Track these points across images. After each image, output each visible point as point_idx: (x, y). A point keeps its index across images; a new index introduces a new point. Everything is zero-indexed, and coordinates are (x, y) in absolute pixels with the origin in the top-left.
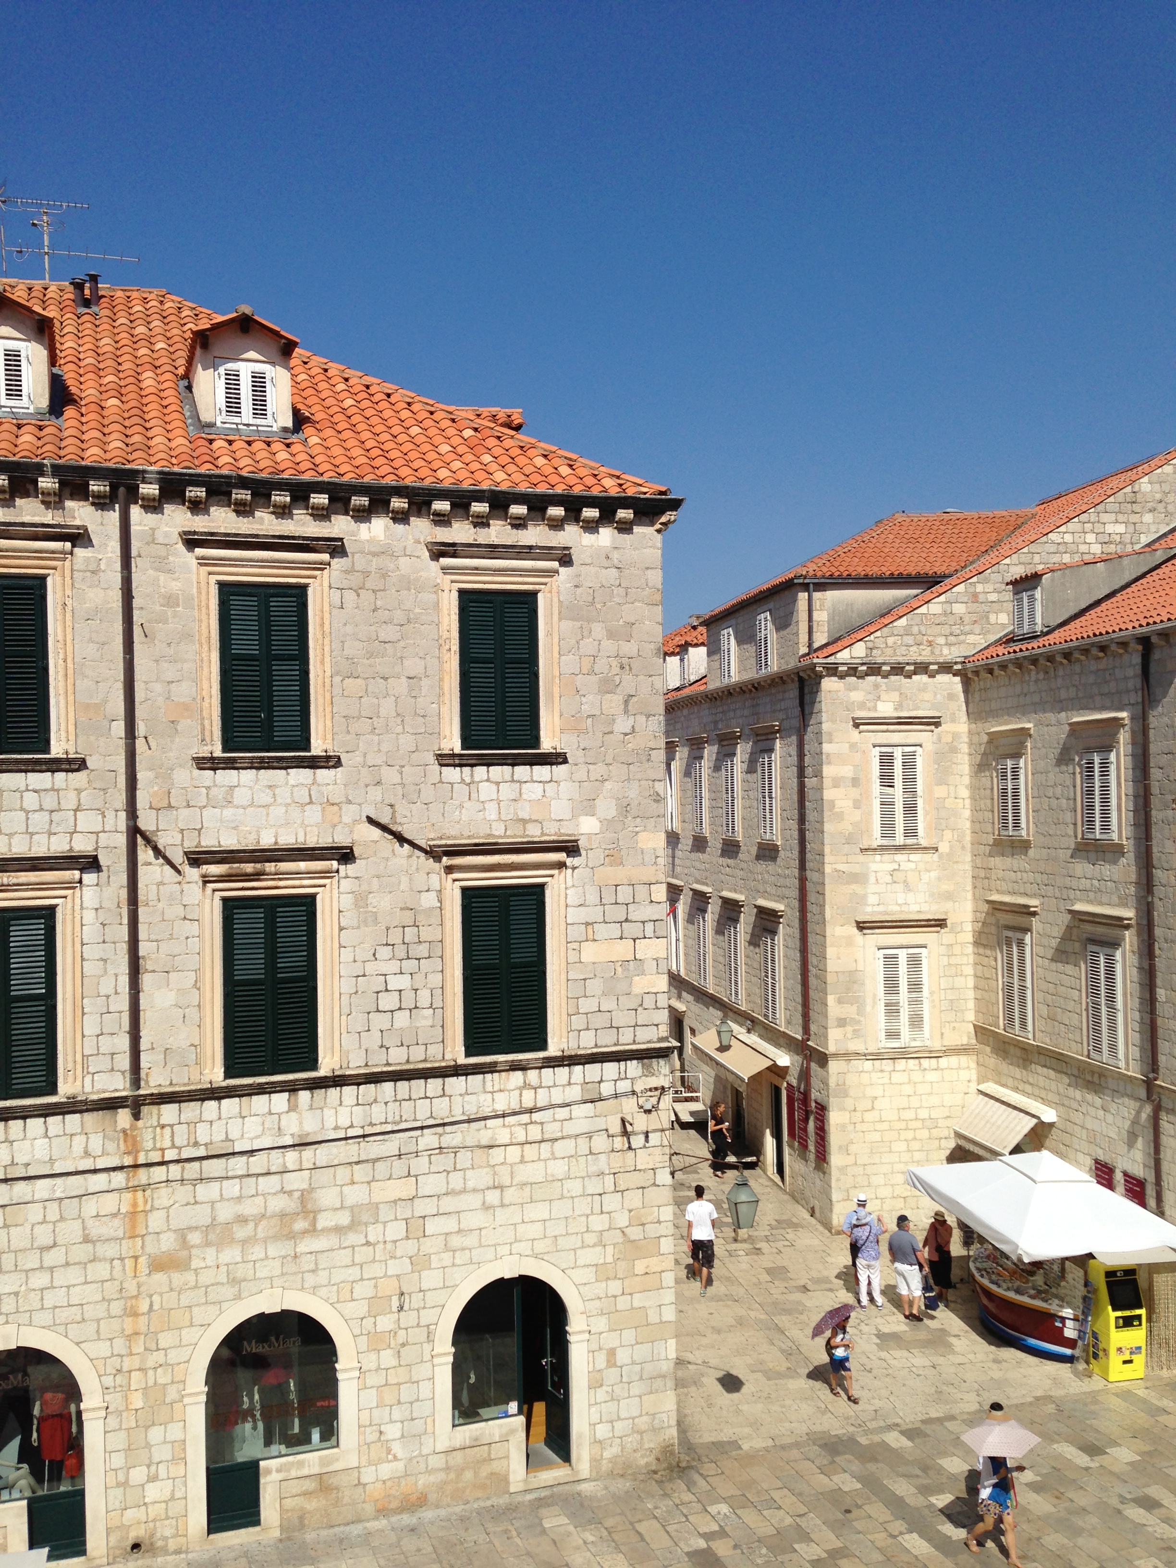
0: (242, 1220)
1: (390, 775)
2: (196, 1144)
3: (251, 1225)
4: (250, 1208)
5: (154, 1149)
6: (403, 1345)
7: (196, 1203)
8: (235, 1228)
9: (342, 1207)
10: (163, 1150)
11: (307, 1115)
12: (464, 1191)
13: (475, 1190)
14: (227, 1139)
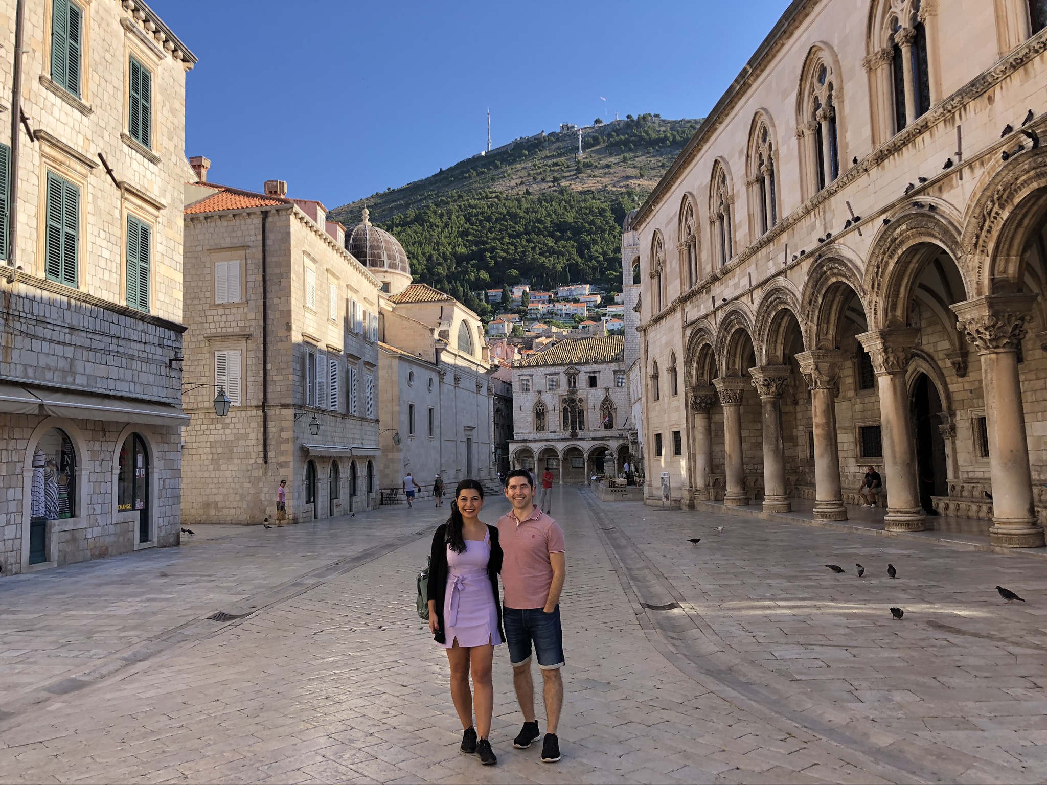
0: (48, 368)
1: (106, 134)
2: (32, 314)
3: (52, 373)
4: (52, 362)
5: (16, 310)
6: (103, 460)
7: (32, 351)
8: (46, 371)
9: (84, 374)
10: (19, 312)
11: (74, 314)
12: (123, 380)
13: (127, 381)
14: (44, 316)
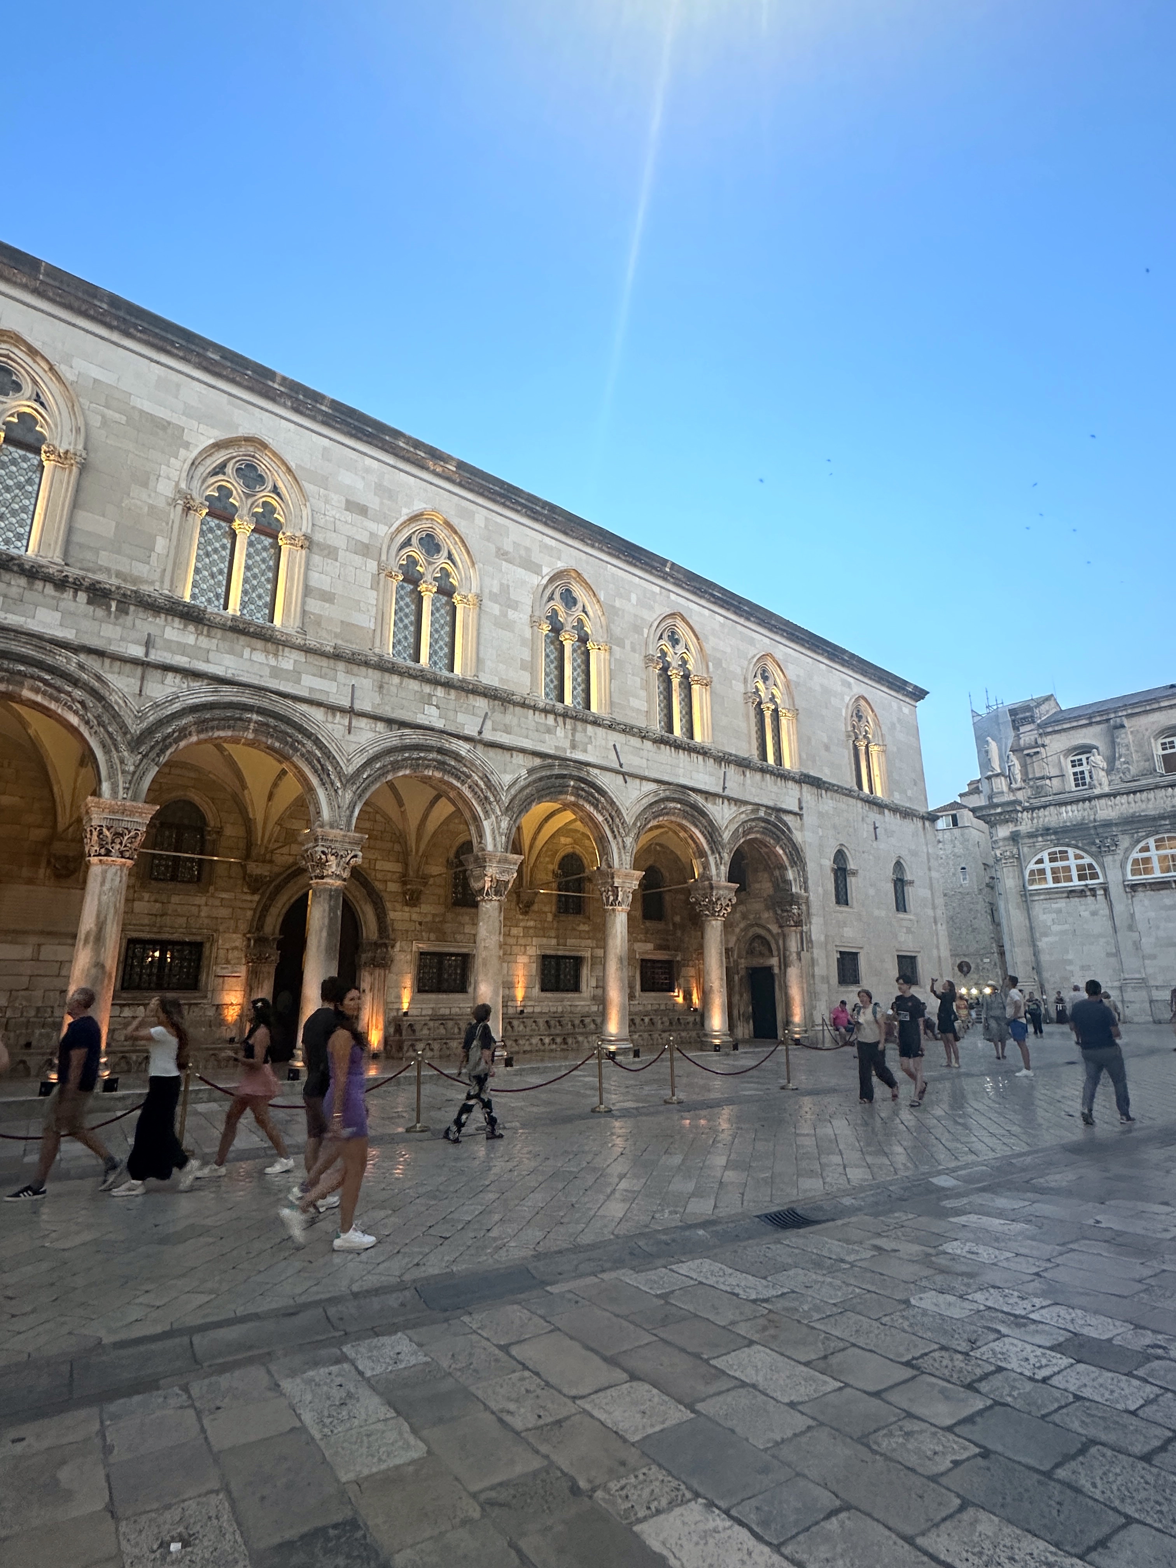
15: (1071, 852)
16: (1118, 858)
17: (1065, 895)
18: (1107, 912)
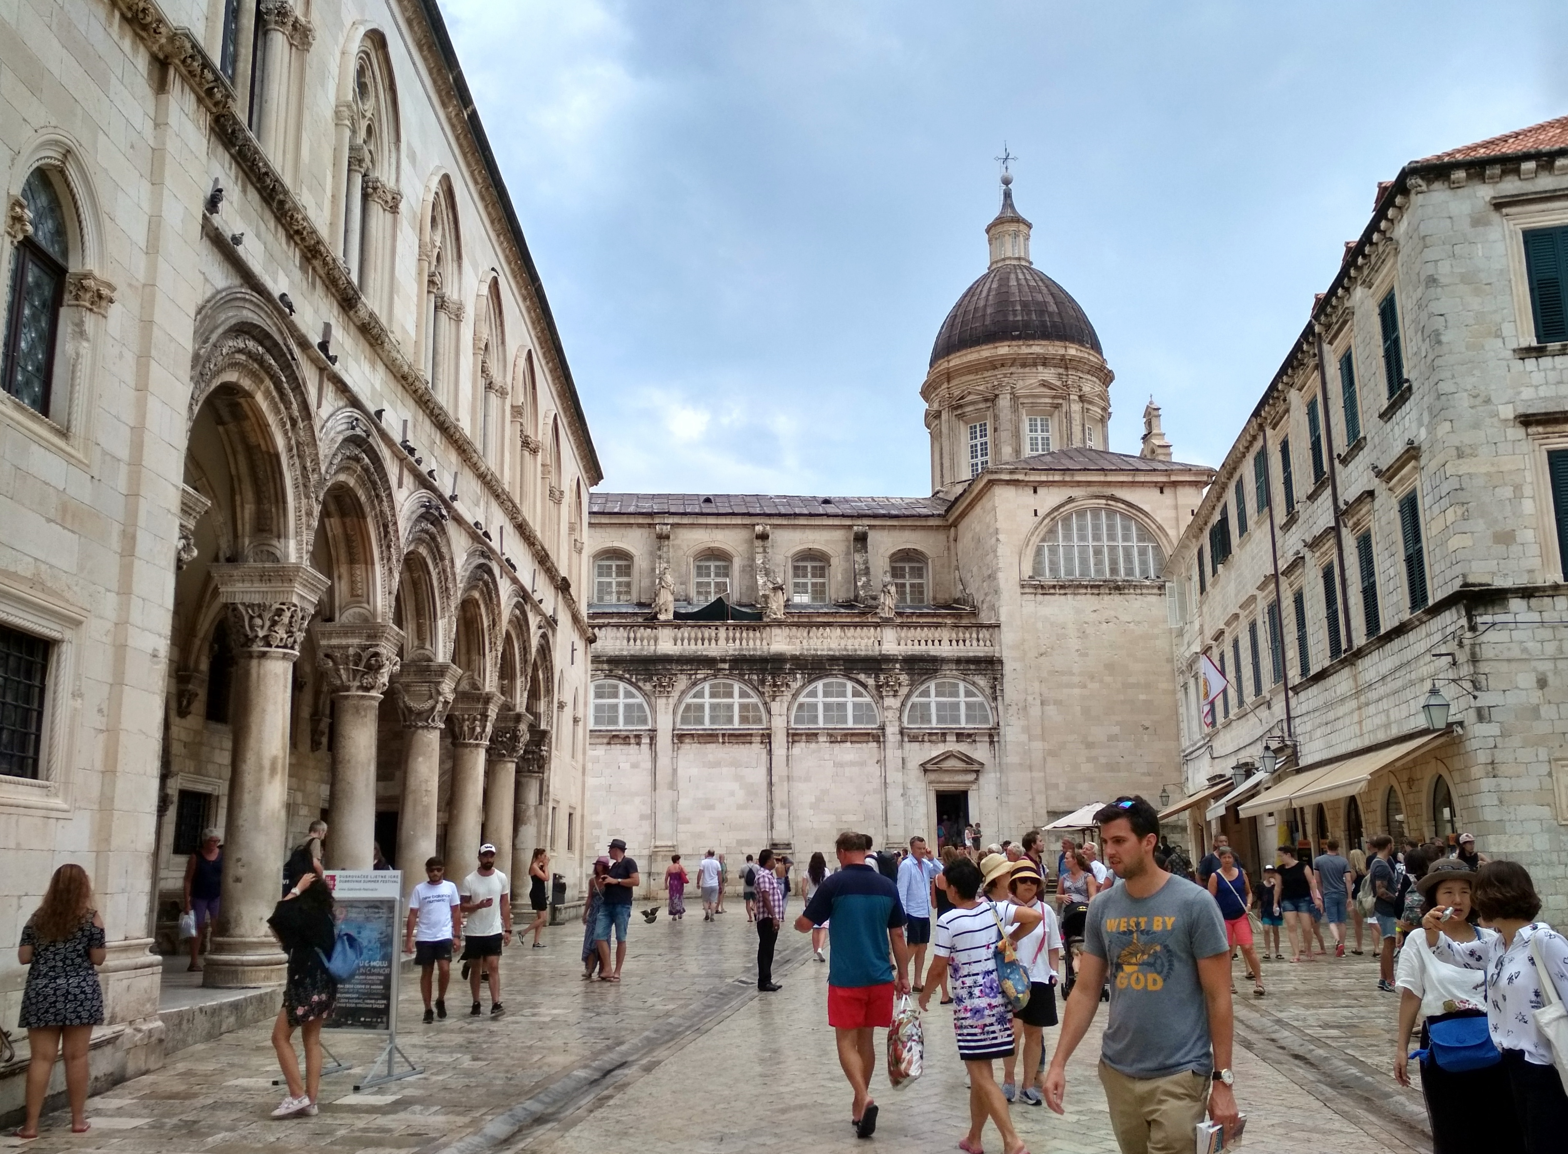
15: (622, 686)
16: (672, 701)
17: (605, 741)
18: (648, 765)
